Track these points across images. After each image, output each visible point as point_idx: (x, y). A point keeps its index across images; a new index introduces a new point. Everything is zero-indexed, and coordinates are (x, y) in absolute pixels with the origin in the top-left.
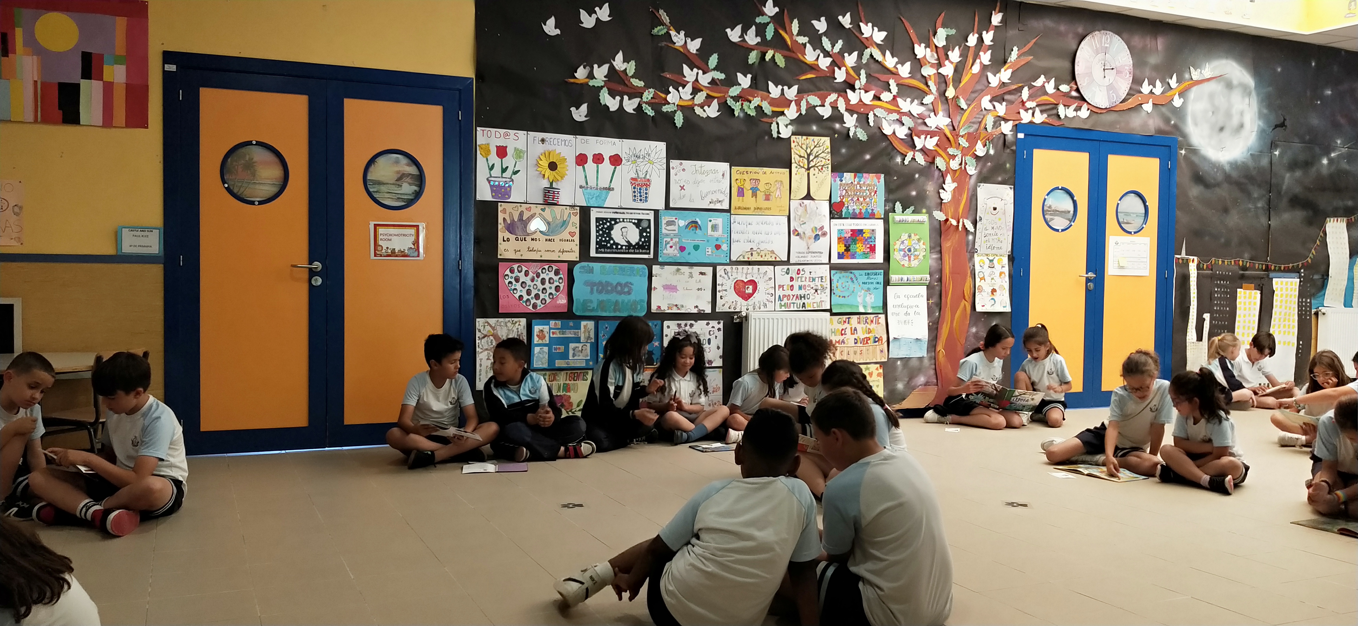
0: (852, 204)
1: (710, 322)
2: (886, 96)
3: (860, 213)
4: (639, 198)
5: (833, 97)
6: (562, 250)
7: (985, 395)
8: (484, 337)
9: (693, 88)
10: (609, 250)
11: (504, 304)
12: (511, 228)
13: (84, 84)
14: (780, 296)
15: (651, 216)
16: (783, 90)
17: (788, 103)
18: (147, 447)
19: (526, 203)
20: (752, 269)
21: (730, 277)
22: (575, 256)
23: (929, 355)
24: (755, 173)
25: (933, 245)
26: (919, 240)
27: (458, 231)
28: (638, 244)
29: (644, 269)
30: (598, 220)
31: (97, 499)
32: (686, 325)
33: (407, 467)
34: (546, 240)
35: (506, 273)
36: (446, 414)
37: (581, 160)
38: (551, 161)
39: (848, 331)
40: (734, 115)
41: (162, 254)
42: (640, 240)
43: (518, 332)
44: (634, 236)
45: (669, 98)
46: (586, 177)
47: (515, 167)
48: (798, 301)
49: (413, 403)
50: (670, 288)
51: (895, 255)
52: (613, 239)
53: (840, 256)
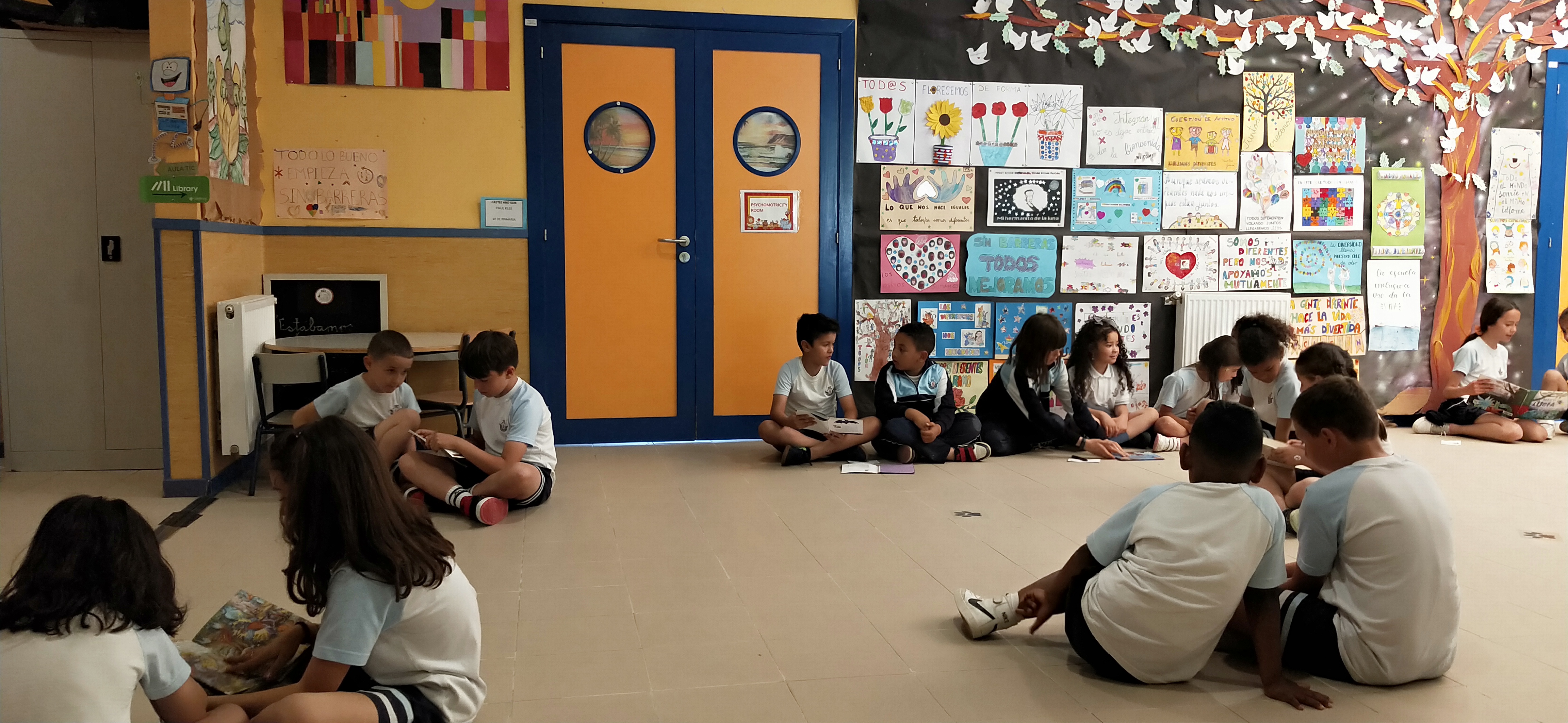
0: (1322, 157)
1: (1134, 304)
2: (1369, 19)
3: (1333, 168)
4: (1048, 154)
5: (1299, 21)
6: (953, 220)
7: (1496, 398)
8: (863, 321)
9: (1118, 17)
10: (1009, 219)
11: (887, 283)
12: (895, 194)
13: (444, 43)
14: (1225, 272)
15: (1062, 176)
16: (1233, 15)
17: (1240, 31)
18: (516, 432)
19: (913, 165)
20: (1190, 239)
21: (1161, 249)
22: (969, 226)
23: (1421, 348)
24: (1196, 119)
25: (1430, 208)
26: (1411, 202)
27: (836, 200)
28: (1045, 210)
29: (1054, 241)
30: (997, 182)
31: (466, 486)
32: (1103, 308)
33: (780, 464)
34: (936, 207)
35: (888, 247)
36: (821, 405)
37: (979, 111)
38: (943, 113)
39: (1314, 317)
40: (1170, 48)
41: (526, 228)
42: (1048, 205)
43: (902, 315)
44: (1041, 201)
45: (1088, 31)
46: (984, 131)
47: (900, 122)
48: (1249, 279)
49: (786, 393)
50: (1085, 263)
51: (1379, 221)
52: (1015, 205)
53: (1306, 222)
